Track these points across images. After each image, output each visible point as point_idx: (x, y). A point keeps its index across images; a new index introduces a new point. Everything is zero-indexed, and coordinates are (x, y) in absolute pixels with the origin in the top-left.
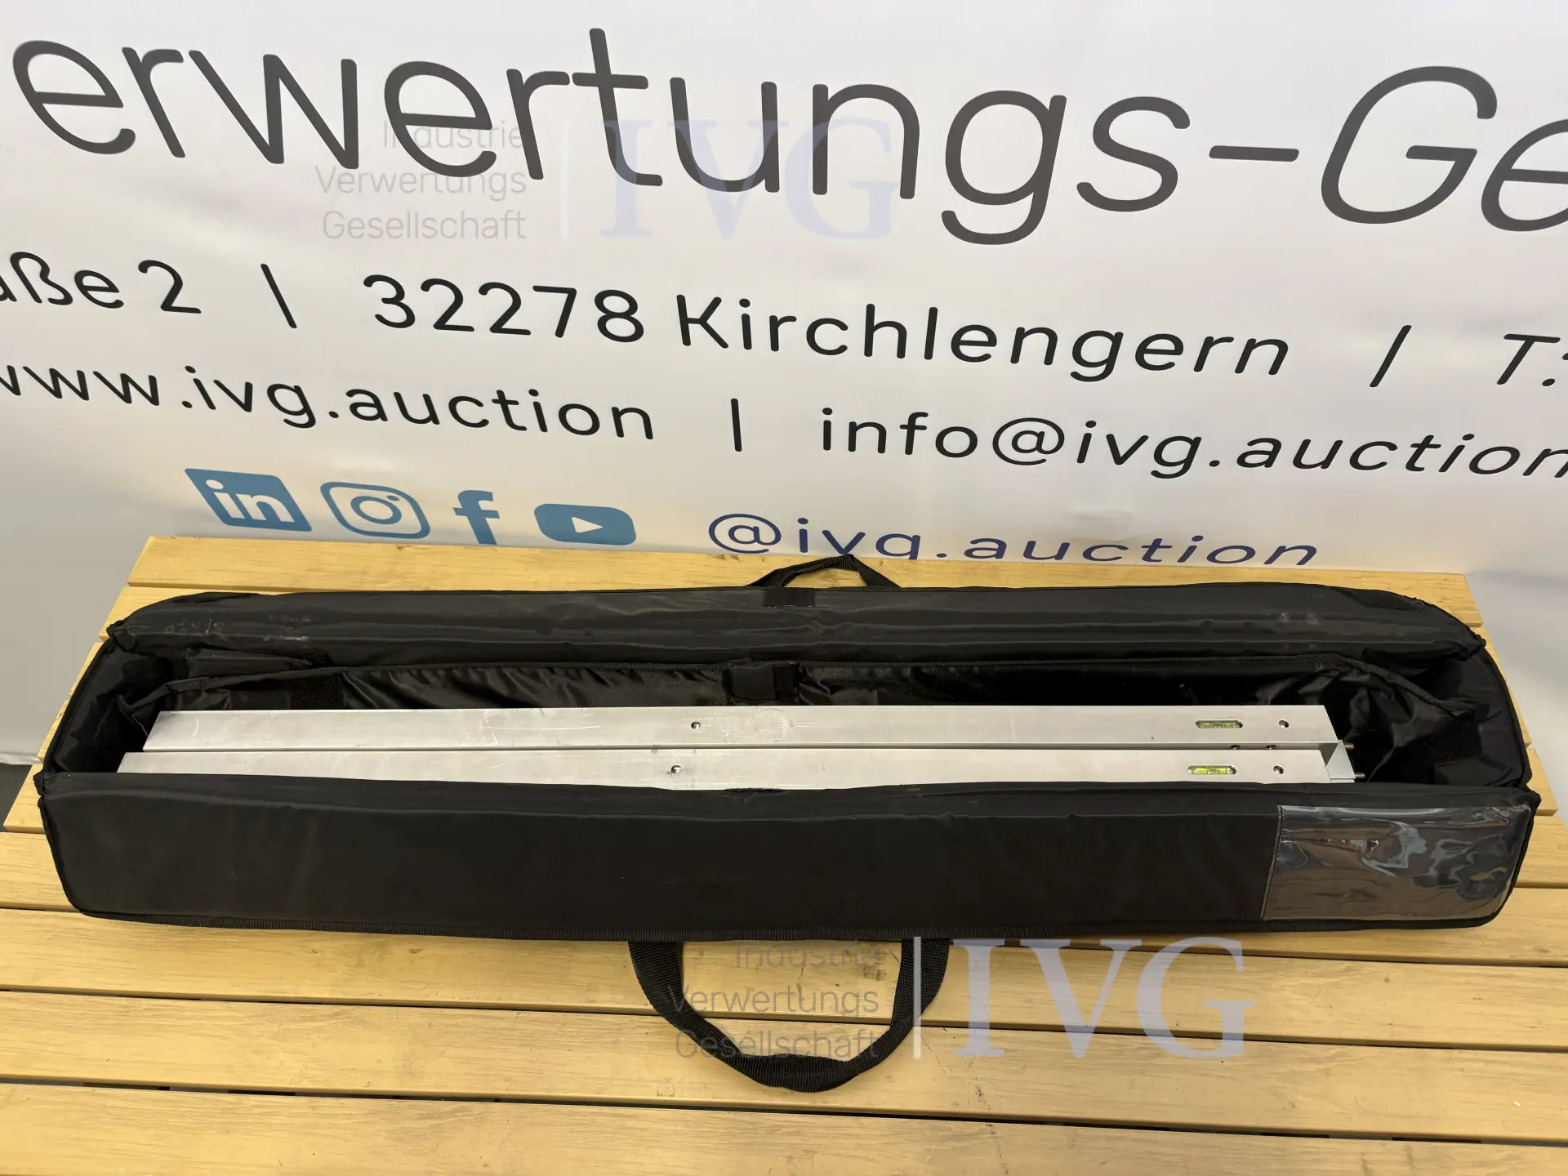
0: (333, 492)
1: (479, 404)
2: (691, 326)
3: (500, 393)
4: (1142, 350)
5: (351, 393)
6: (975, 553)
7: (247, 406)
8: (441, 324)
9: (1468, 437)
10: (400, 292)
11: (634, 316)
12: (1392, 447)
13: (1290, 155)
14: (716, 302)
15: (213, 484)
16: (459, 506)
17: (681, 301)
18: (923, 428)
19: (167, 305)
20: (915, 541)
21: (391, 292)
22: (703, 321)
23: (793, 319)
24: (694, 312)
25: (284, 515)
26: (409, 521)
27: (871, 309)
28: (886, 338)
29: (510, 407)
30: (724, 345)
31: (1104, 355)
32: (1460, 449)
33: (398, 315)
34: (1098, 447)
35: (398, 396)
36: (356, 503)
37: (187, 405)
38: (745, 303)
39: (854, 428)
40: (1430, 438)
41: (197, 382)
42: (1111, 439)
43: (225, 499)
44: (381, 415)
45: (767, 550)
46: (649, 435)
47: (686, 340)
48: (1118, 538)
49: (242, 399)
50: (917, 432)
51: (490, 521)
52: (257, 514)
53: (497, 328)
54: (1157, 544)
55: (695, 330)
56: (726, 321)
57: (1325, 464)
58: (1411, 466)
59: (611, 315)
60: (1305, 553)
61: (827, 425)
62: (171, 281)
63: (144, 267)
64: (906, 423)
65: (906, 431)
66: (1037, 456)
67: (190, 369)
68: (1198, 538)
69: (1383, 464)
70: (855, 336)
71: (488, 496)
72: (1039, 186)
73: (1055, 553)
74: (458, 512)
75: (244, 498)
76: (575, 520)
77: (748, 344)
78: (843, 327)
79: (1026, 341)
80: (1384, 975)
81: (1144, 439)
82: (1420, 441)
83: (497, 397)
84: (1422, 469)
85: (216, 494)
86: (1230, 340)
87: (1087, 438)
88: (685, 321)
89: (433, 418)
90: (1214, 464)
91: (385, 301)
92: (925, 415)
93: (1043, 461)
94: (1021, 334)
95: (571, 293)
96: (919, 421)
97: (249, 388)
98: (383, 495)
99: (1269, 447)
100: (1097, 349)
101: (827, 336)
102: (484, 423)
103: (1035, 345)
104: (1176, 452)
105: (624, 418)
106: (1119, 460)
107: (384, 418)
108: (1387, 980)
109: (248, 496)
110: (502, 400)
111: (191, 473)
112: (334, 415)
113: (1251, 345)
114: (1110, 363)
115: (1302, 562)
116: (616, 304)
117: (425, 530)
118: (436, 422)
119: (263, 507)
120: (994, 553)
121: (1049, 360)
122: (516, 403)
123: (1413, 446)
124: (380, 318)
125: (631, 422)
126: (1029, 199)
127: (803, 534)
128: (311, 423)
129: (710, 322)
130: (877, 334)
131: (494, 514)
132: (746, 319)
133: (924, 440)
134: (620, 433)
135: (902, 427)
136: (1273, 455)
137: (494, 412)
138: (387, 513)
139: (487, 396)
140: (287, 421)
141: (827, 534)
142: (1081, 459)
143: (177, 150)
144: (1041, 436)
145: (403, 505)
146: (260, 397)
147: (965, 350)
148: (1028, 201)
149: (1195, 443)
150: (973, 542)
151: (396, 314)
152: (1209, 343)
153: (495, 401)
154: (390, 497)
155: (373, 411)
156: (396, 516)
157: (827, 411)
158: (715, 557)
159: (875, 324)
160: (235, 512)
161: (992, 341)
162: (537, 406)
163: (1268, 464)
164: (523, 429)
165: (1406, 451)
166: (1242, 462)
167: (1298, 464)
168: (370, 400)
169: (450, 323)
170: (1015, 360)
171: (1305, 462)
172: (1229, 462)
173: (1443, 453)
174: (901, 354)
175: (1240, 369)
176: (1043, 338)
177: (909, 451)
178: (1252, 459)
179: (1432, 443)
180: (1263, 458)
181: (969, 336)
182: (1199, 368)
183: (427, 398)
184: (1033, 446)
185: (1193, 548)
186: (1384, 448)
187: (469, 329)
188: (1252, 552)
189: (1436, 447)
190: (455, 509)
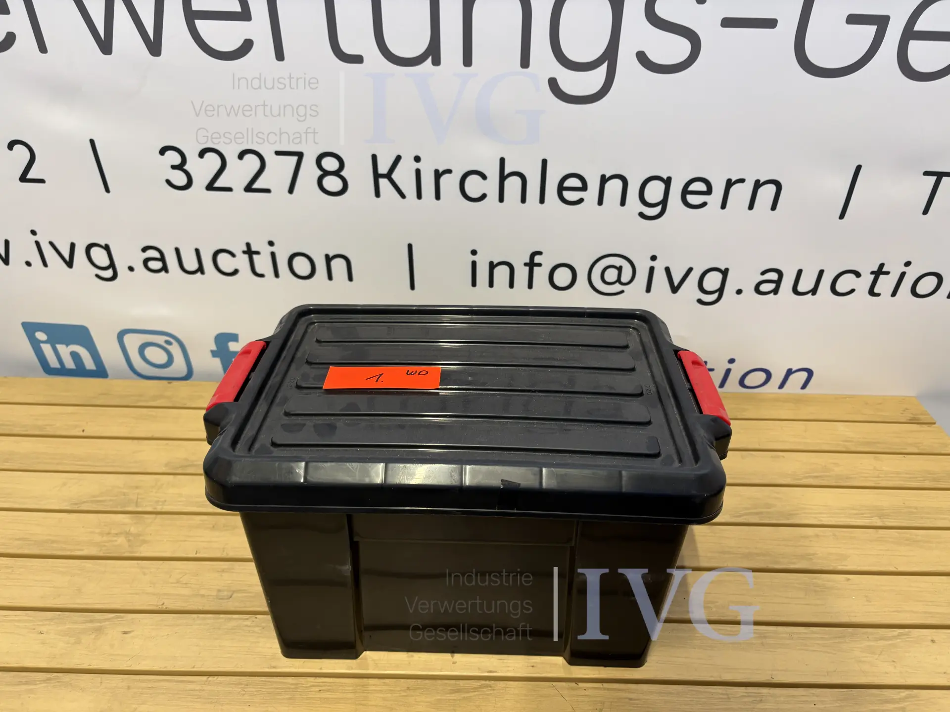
0: (127, 339)
1: (233, 255)
2: (380, 180)
3: (248, 245)
4: (685, 192)
5: (144, 250)
7: (70, 264)
8: (210, 187)
9: (908, 264)
10: (184, 160)
11: (343, 173)
12: (858, 274)
13: (771, 23)
14: (398, 159)
15: (41, 336)
16: (214, 348)
17: (374, 158)
18: (539, 265)
19: (23, 178)
21: (177, 160)
22: (388, 176)
23: (449, 171)
24: (383, 169)
25: (89, 364)
26: (179, 366)
27: (502, 161)
28: (513, 184)
29: (255, 257)
30: (403, 196)
31: (660, 198)
32: (903, 275)
34: (660, 277)
35: (177, 251)
36: (141, 350)
37: (28, 264)
38: (417, 159)
39: (492, 266)
40: (882, 265)
41: (37, 244)
42: (667, 270)
43: (47, 349)
44: (165, 269)
46: (350, 278)
47: (378, 194)
49: (67, 256)
50: (536, 269)
52: (70, 364)
53: (249, 188)
55: (384, 183)
56: (404, 176)
57: (814, 291)
58: (872, 292)
59: (326, 173)
60: (805, 374)
61: (474, 264)
62: (27, 156)
63: (11, 145)
64: (528, 261)
65: (527, 268)
66: (617, 287)
67: (34, 233)
68: (732, 361)
69: (853, 291)
70: (491, 186)
71: (235, 338)
72: (610, 55)
74: (214, 354)
75: (61, 348)
77: (419, 196)
78: (484, 177)
79: (608, 185)
80: (930, 638)
81: (690, 270)
82: (876, 269)
83: (245, 249)
84: (878, 295)
85: (42, 345)
86: (742, 181)
87: (652, 269)
88: (377, 176)
89: (201, 269)
90: (739, 292)
91: (174, 167)
92: (540, 253)
93: (622, 292)
94: (604, 180)
95: (300, 155)
96: (537, 259)
97: (73, 246)
98: (160, 340)
99: (774, 276)
100: (654, 192)
101: (474, 186)
102: (236, 272)
103: (614, 188)
104: (713, 281)
105: (333, 264)
106: (675, 289)
107: (167, 271)
108: (933, 641)
109: (64, 346)
110: (250, 252)
111: (25, 325)
112: (131, 269)
113: (758, 185)
114: (664, 203)
115: (804, 387)
116: (330, 164)
117: (189, 374)
118: (203, 273)
119: (75, 356)
121: (623, 203)
122: (258, 253)
123: (872, 273)
124: (168, 182)
125: (338, 266)
126: (605, 66)
128: (114, 277)
129: (394, 176)
130: (508, 182)
132: (418, 172)
133: (541, 274)
134: (330, 277)
135: (526, 264)
136: (778, 283)
137: (242, 262)
138: (164, 357)
139: (238, 248)
140: (97, 276)
142: (648, 290)
143: (43, 48)
144: (620, 269)
145: (175, 350)
146: (80, 254)
147: (569, 195)
148: (604, 68)
149: (725, 273)
151: (180, 178)
152: (729, 184)
153: (244, 252)
154: (166, 342)
155: (157, 265)
156: (171, 359)
157: (474, 252)
159: (506, 174)
160: (54, 363)
161: (584, 188)
162: (273, 255)
163: (776, 291)
164: (262, 276)
165: (868, 279)
166: (757, 290)
167: (795, 291)
168: (157, 255)
169: (217, 185)
170: (600, 202)
171: (801, 288)
172: (749, 290)
173: (893, 279)
174: (523, 200)
175: (751, 207)
176: (618, 183)
177: (530, 286)
178: (764, 288)
179: (884, 270)
180: (772, 286)
181: (569, 183)
182: (723, 206)
183: (197, 251)
184: (615, 278)
185: (728, 371)
186: (851, 276)
187: (229, 189)
188: (769, 375)
189: (887, 273)
190: (212, 352)
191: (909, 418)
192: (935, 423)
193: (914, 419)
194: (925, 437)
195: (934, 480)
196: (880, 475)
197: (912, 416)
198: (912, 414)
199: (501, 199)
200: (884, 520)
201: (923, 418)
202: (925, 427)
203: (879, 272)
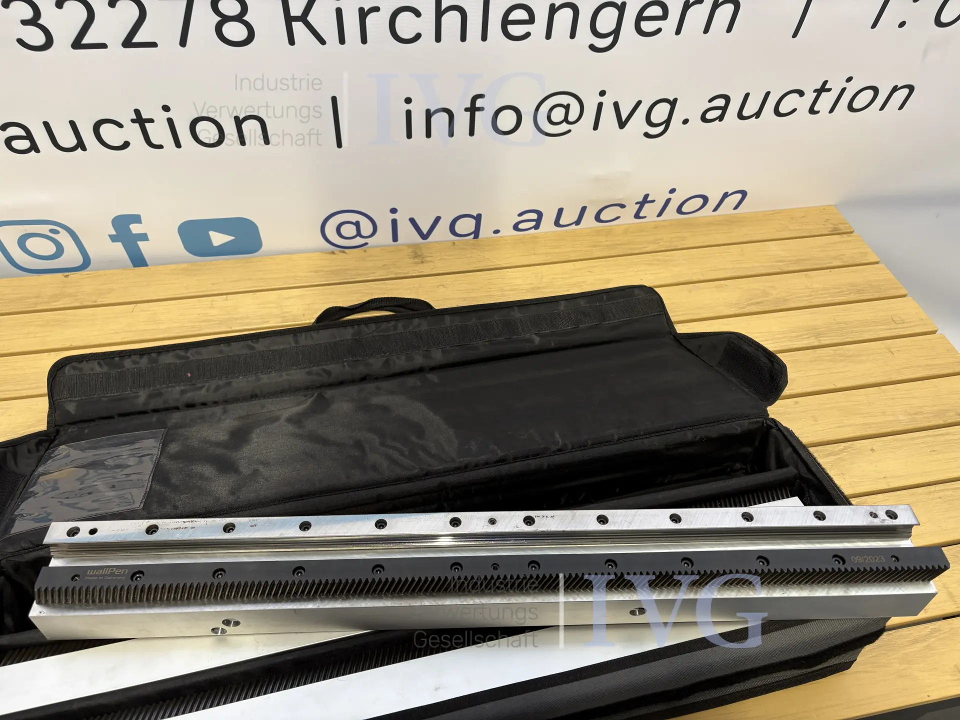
1: (120, 125)
2: (294, 23)
3: (137, 112)
4: (640, 18)
6: (521, 226)
8: (77, 44)
9: (849, 80)
10: (37, 12)
11: (246, 18)
12: (801, 93)
16: (114, 233)
18: (481, 109)
20: (478, 218)
21: (28, 13)
22: (303, 18)
23: (376, 9)
24: (296, 10)
26: (72, 256)
28: (451, 20)
29: (147, 125)
30: (322, 42)
31: (613, 26)
32: (844, 90)
33: (37, 38)
34: (608, 114)
35: (46, 125)
36: (22, 242)
39: (429, 115)
40: (826, 82)
42: (616, 105)
44: (34, 147)
45: (366, 244)
46: (267, 141)
47: (292, 41)
48: (619, 198)
50: (477, 113)
51: (140, 244)
53: (128, 43)
54: (645, 200)
55: (298, 26)
56: (323, 17)
57: (758, 115)
58: (812, 111)
59: (225, 19)
60: (739, 196)
61: (409, 113)
64: (469, 106)
65: (469, 113)
66: (564, 127)
68: (672, 191)
69: (795, 110)
70: (426, 24)
71: (137, 219)
73: (575, 219)
74: (113, 238)
76: (211, 233)
77: (342, 41)
78: (418, 14)
79: (557, 16)
80: (870, 447)
81: (639, 103)
82: (819, 87)
83: (135, 117)
84: (818, 112)
87: (600, 105)
88: (289, 19)
89: (81, 145)
90: (686, 122)
91: (24, 22)
92: (481, 96)
93: (569, 131)
94: (553, 10)
96: (479, 103)
98: (45, 229)
99: (721, 102)
100: (607, 20)
101: (406, 25)
102: (126, 145)
103: (563, 18)
104: (660, 114)
105: (246, 126)
106: (622, 124)
107: (37, 151)
108: (872, 450)
110: (140, 120)
113: (715, 6)
114: (616, 32)
115: (736, 208)
116: (229, 7)
117: (86, 263)
118: (84, 148)
120: (534, 223)
121: (573, 36)
122: (151, 121)
123: (815, 91)
124: (20, 42)
125: (251, 127)
127: (394, 222)
129: (309, 18)
130: (445, 19)
131: (144, 237)
132: (339, 12)
133: (483, 120)
134: (243, 142)
135: (466, 110)
136: (724, 109)
137: (133, 132)
138: (51, 249)
139: (126, 116)
141: (412, 221)
142: (596, 127)
144: (567, 107)
145: (64, 238)
147: (514, 30)
149: (673, 103)
150: (520, 215)
151: (36, 37)
152: (687, 6)
153: (133, 121)
154: (52, 231)
155: (25, 144)
156: (60, 250)
157: (408, 101)
158: (326, 253)
159: (443, 9)
161: (531, 20)
162: (170, 121)
163: (721, 118)
164: (160, 147)
165: (810, 96)
166: (704, 119)
167: (741, 116)
168: (22, 133)
169: (85, 41)
170: (548, 36)
171: (745, 113)
172: (695, 119)
173: (833, 96)
174: (463, 38)
175: (706, 30)
176: (568, 13)
177: (472, 133)
178: (710, 115)
179: (827, 87)
180: (719, 112)
181: (514, 16)
182: (678, 32)
183: (73, 124)
184: (562, 118)
185: (668, 201)
186: (796, 95)
187: (103, 46)
188: (705, 199)
189: (829, 90)
190: (110, 236)
191: (830, 229)
192: (852, 232)
193: (835, 229)
194: (845, 248)
195: (858, 292)
196: (812, 294)
197: (832, 226)
198: (832, 224)
199: (438, 39)
200: (820, 339)
201: (843, 228)
202: (845, 238)
203: (823, 89)
